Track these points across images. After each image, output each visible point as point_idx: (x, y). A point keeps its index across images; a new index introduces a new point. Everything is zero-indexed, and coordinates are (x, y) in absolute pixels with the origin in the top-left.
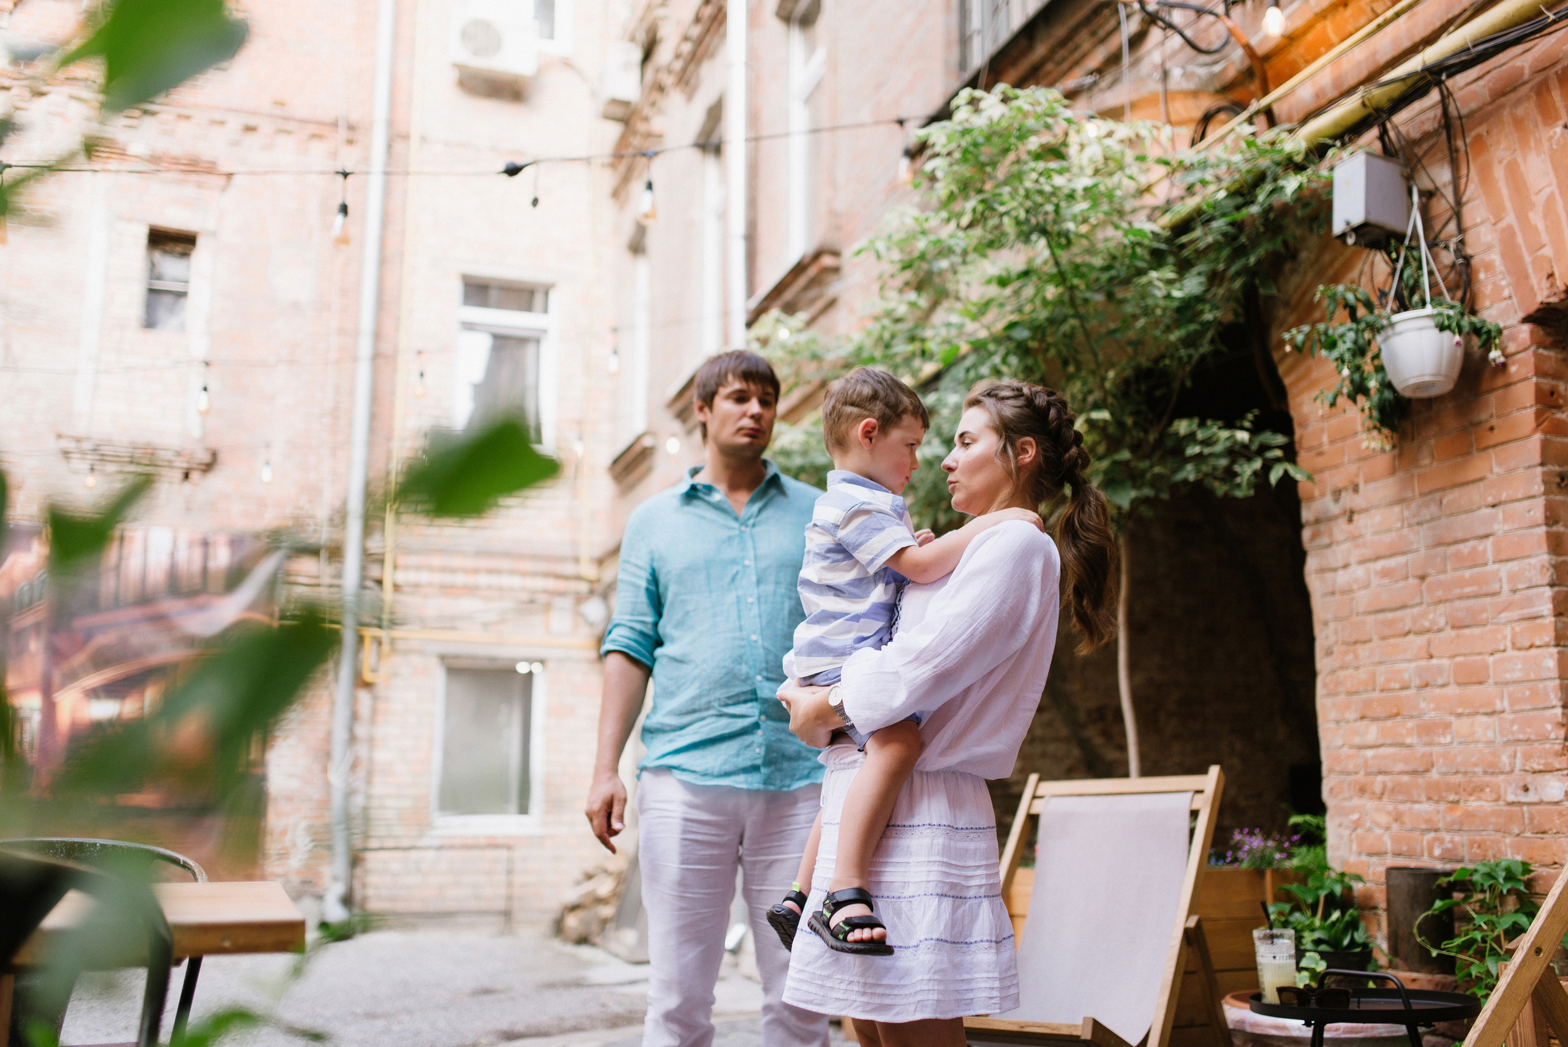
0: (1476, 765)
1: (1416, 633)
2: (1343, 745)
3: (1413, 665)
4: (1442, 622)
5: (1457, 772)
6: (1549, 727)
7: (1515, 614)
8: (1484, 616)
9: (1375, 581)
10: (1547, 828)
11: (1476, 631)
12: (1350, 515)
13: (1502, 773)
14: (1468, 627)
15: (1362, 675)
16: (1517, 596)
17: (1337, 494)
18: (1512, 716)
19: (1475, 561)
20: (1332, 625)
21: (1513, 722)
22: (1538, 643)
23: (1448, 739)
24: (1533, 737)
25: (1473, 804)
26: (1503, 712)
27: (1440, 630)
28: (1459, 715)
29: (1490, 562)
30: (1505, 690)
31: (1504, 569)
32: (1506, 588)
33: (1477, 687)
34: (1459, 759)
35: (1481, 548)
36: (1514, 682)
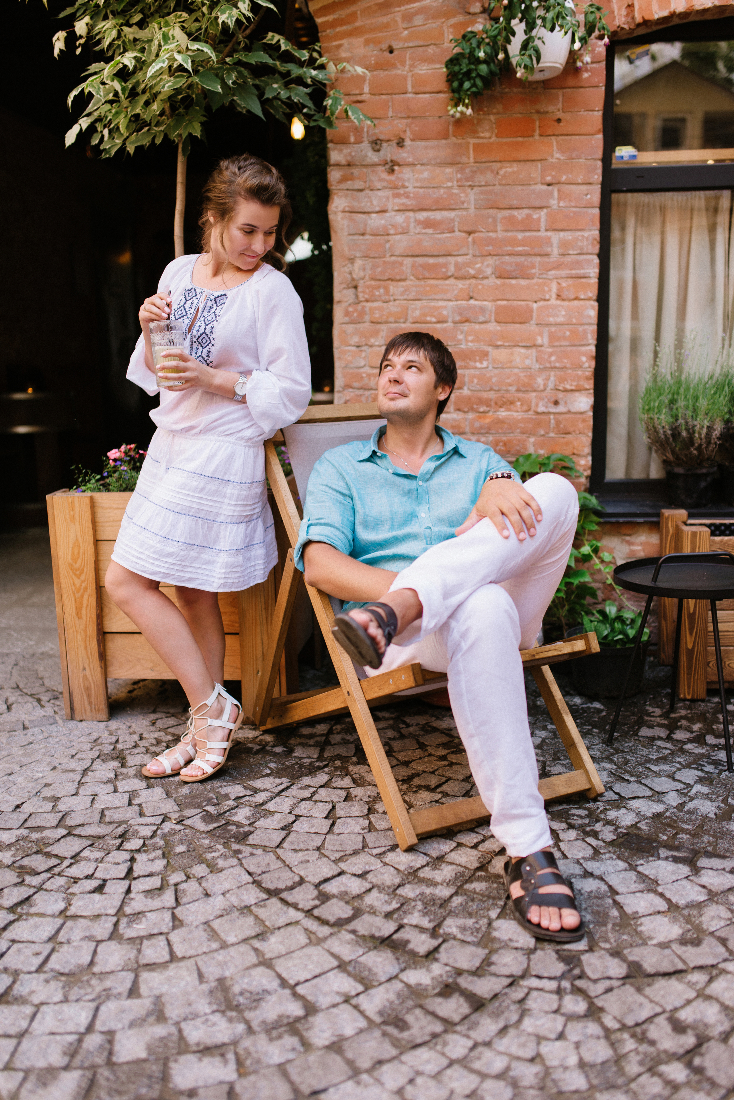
0: (510, 385)
1: (457, 278)
2: (365, 366)
3: (451, 304)
4: (489, 271)
5: (491, 389)
6: (584, 359)
7: (564, 273)
8: (534, 271)
9: (414, 229)
10: (571, 429)
11: (523, 282)
12: (392, 166)
13: (535, 391)
14: (516, 278)
15: (393, 307)
16: (567, 259)
17: (376, 144)
18: (550, 350)
19: (529, 226)
20: (359, 263)
21: (551, 354)
22: (582, 297)
23: (485, 364)
24: (568, 365)
25: (502, 413)
26: (541, 346)
27: (486, 278)
28: (497, 347)
29: (543, 229)
30: (546, 329)
31: (555, 237)
32: (555, 252)
33: (518, 325)
34: (494, 380)
35: (535, 216)
36: (557, 324)
